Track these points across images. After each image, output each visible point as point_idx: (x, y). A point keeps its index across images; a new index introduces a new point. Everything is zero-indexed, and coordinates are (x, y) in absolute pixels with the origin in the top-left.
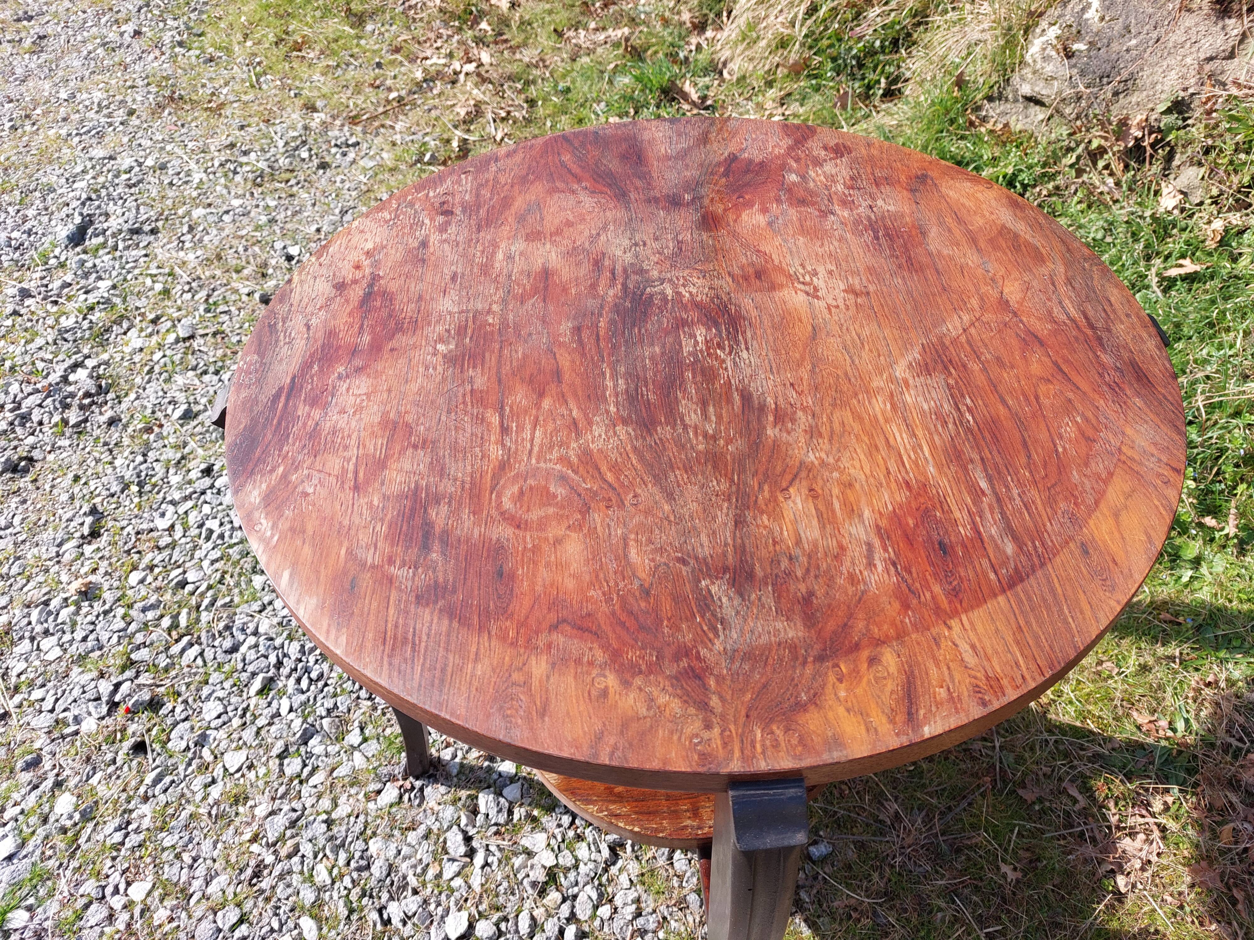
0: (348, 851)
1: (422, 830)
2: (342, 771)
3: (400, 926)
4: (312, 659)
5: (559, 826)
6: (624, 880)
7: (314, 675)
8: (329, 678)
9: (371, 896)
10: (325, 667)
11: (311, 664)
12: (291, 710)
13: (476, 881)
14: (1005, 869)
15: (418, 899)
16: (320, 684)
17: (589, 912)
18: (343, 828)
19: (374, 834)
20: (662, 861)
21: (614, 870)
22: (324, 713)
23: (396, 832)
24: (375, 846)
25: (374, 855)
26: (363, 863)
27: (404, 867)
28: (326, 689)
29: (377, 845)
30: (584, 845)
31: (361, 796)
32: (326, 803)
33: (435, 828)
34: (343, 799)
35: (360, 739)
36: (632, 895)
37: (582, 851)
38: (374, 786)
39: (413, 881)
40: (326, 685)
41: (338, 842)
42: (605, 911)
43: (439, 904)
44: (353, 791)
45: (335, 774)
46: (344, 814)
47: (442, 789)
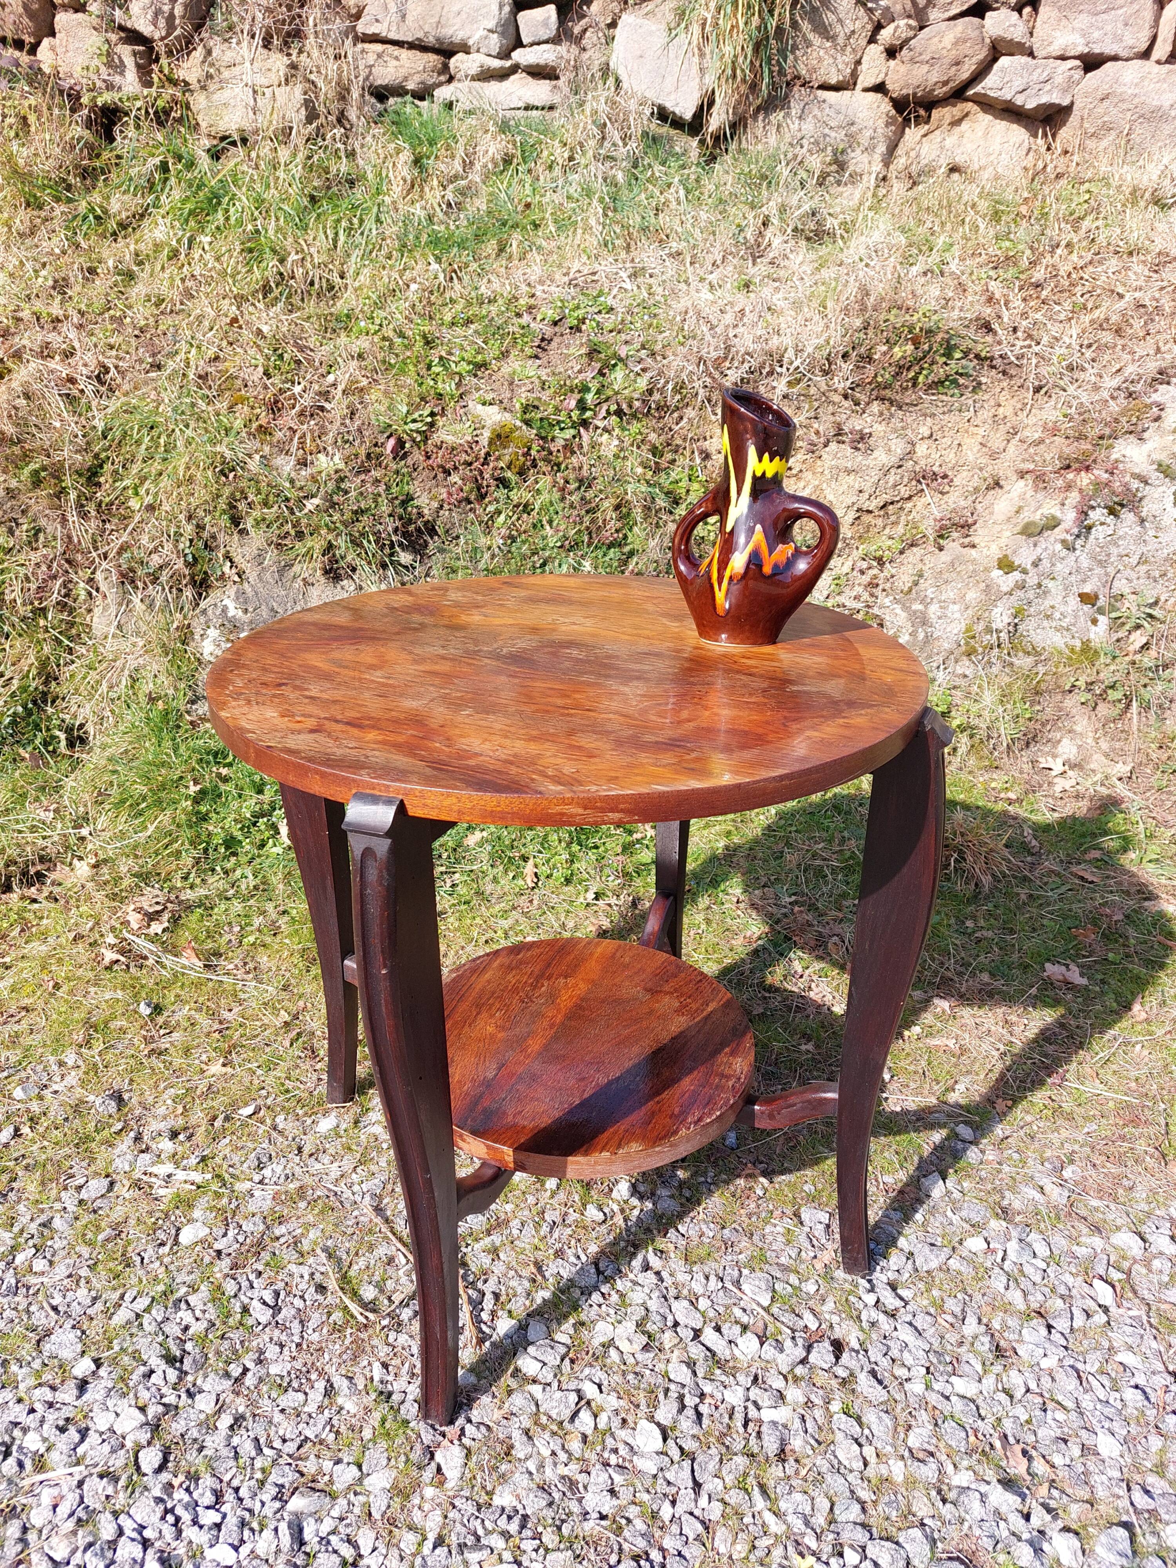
0: (488, 1533)
1: (518, 1437)
2: (378, 1506)
3: (615, 1502)
4: (180, 1495)
5: (600, 1306)
6: (682, 1277)
7: (208, 1499)
8: (229, 1483)
9: (563, 1521)
10: (207, 1482)
11: (186, 1498)
12: (236, 1549)
13: (612, 1401)
14: (803, 1047)
15: (596, 1469)
16: (229, 1496)
17: (698, 1315)
18: (459, 1527)
19: (490, 1494)
20: (682, 1242)
21: (668, 1281)
22: (278, 1504)
23: (504, 1467)
24: (504, 1498)
25: (515, 1503)
26: (516, 1520)
27: (550, 1474)
28: (243, 1492)
29: (505, 1494)
30: (630, 1294)
31: (429, 1492)
32: (409, 1540)
33: (527, 1423)
34: (417, 1516)
35: (354, 1469)
36: (700, 1277)
37: (637, 1297)
38: (429, 1473)
39: (572, 1470)
40: (237, 1490)
41: (470, 1540)
42: (703, 1303)
43: (615, 1451)
44: (416, 1501)
45: (376, 1515)
46: (440, 1519)
47: (485, 1399)
